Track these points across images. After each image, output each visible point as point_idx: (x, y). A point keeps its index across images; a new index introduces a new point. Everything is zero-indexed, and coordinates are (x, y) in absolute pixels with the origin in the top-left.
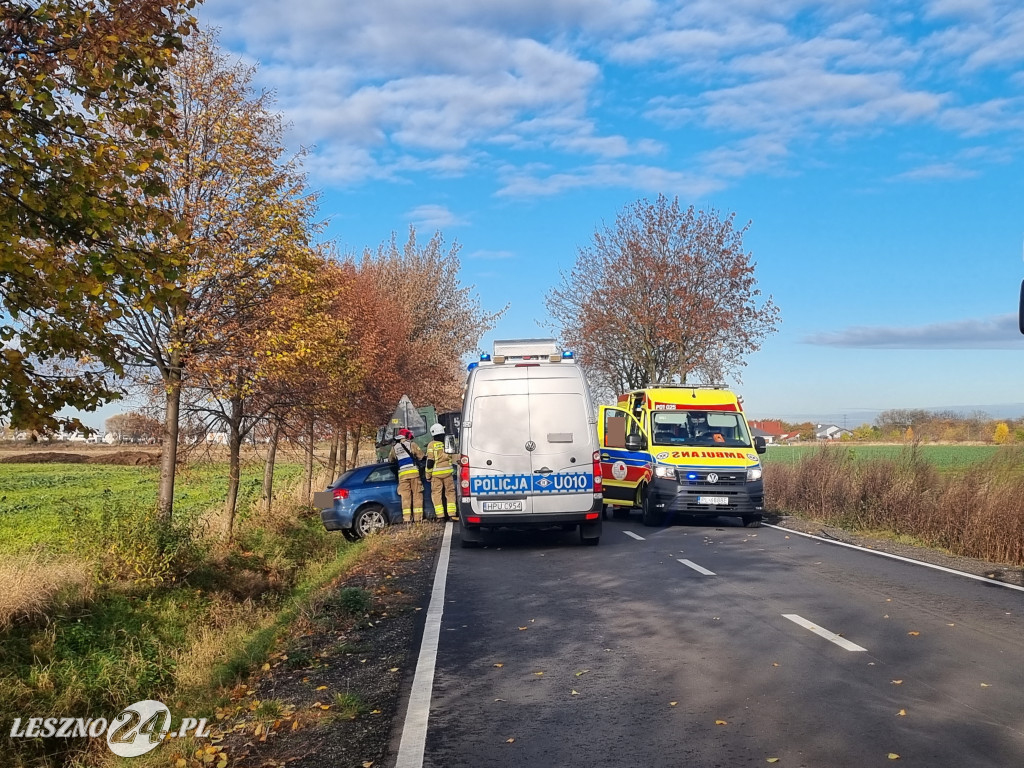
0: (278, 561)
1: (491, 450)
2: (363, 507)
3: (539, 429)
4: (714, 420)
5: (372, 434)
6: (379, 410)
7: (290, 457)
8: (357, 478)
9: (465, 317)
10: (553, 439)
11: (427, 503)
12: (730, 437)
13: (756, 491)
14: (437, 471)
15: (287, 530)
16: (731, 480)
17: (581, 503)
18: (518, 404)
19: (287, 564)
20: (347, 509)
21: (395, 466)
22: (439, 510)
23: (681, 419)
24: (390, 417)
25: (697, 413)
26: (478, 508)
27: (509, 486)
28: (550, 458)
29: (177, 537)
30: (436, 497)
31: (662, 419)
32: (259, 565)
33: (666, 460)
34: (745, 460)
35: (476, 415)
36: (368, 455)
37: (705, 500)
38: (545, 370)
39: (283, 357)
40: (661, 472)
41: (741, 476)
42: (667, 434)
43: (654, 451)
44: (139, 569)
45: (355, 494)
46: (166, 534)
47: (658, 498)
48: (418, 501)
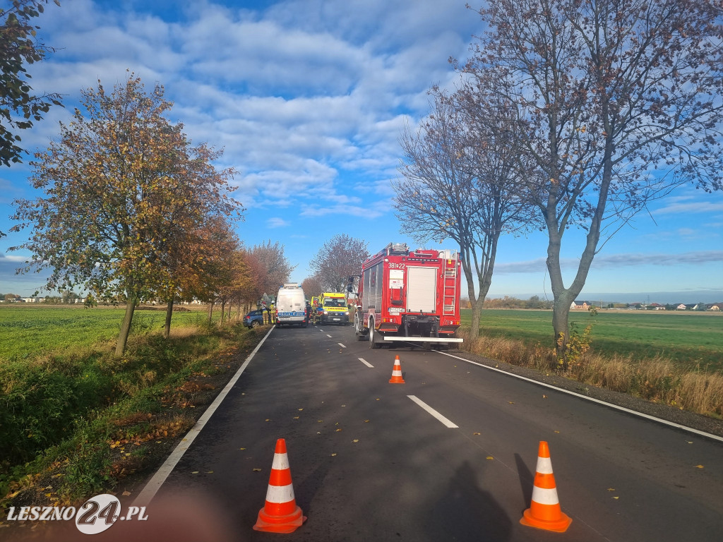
0: (233, 333)
1: (282, 307)
2: (254, 321)
3: (293, 302)
4: (339, 301)
5: (255, 302)
6: (258, 296)
7: (234, 309)
8: (252, 313)
9: (285, 267)
10: (296, 305)
11: (270, 320)
12: (343, 305)
13: (347, 318)
14: (272, 312)
15: (233, 327)
16: (341, 315)
17: (302, 318)
18: (288, 297)
19: (235, 334)
20: (249, 321)
21: (262, 311)
22: (273, 322)
23: (331, 300)
24: (261, 298)
25: (335, 299)
26: (279, 319)
27: (286, 315)
28: (295, 309)
29: (213, 325)
30: (272, 318)
31: (327, 300)
32: (228, 333)
33: (326, 310)
34: (345, 310)
35: (279, 299)
36: (254, 308)
37: (335, 319)
38: (295, 290)
39: (238, 286)
40: (325, 313)
41: (343, 314)
42: (328, 304)
43: (324, 308)
44: (205, 331)
45: (251, 318)
46: (210, 324)
47: (324, 319)
48: (267, 319)
